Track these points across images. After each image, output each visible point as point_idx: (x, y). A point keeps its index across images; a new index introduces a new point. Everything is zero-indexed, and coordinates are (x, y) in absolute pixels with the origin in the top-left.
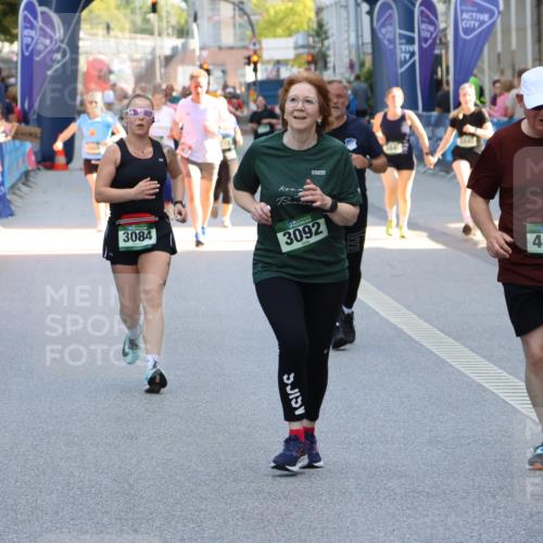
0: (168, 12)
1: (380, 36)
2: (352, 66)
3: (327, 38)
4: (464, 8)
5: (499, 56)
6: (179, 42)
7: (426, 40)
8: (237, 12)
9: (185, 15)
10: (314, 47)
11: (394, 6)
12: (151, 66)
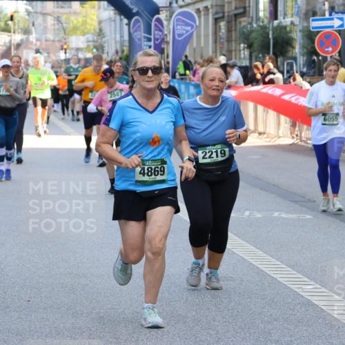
0: (18, 21)
1: (134, 37)
2: (117, 52)
3: (104, 37)
4: (178, 23)
5: (195, 49)
6: (24, 37)
7: (157, 39)
8: (56, 22)
9: (27, 22)
10: (97, 42)
11: (141, 20)
12: (9, 49)
